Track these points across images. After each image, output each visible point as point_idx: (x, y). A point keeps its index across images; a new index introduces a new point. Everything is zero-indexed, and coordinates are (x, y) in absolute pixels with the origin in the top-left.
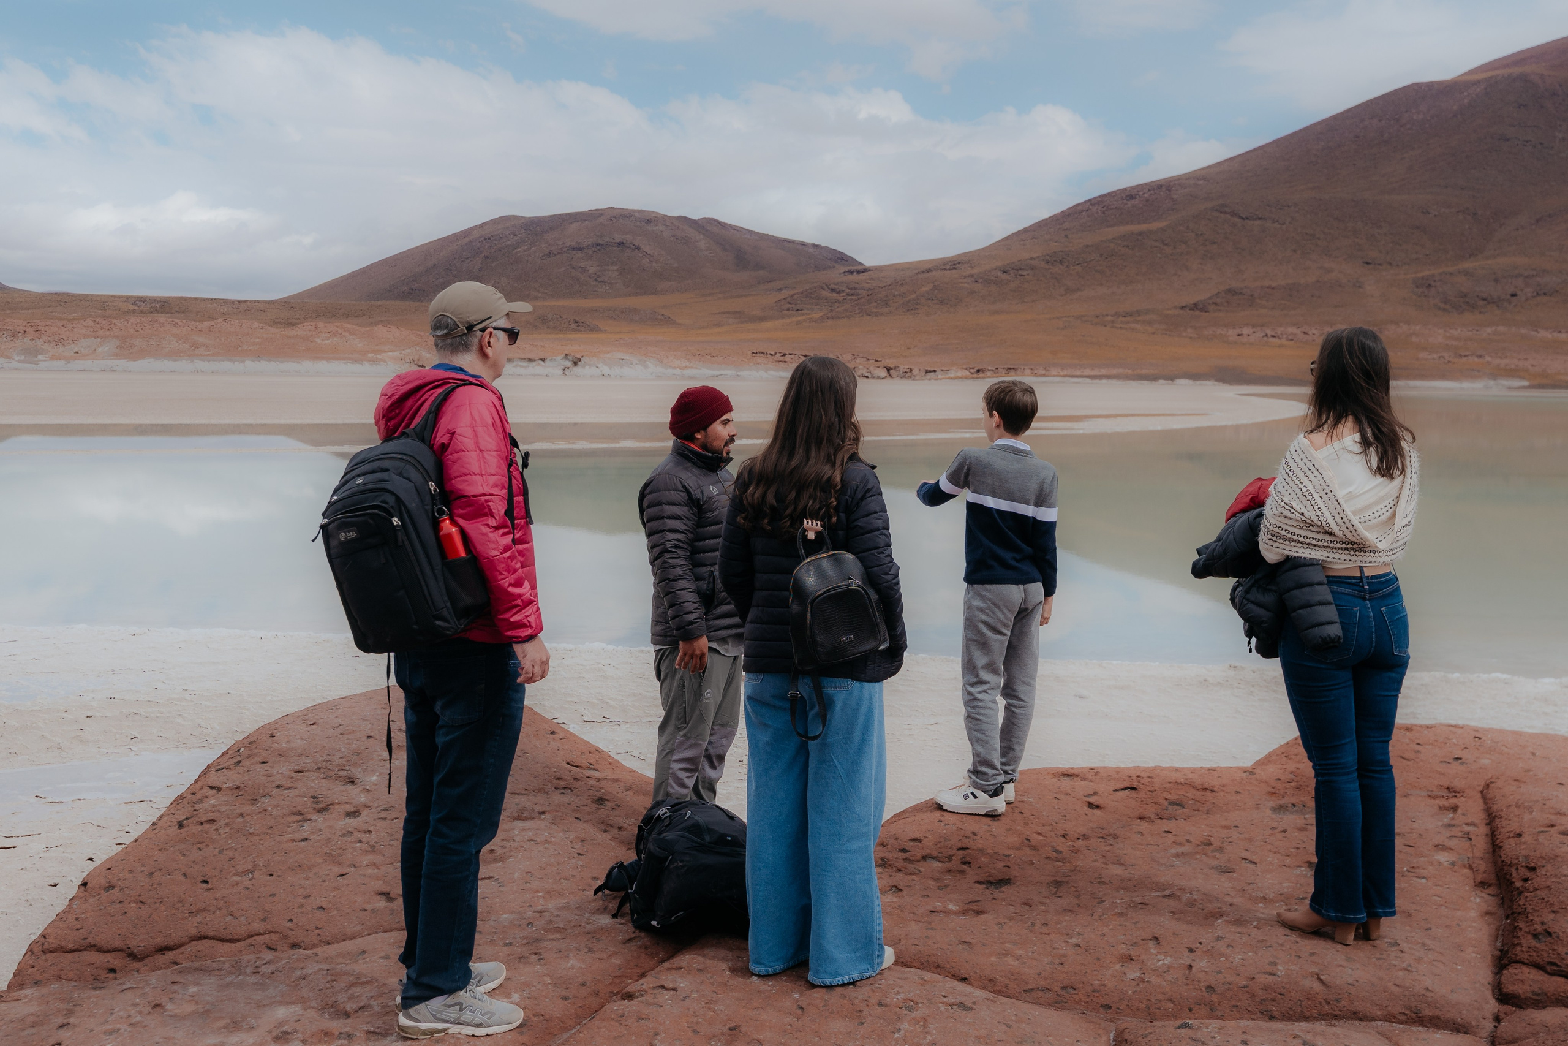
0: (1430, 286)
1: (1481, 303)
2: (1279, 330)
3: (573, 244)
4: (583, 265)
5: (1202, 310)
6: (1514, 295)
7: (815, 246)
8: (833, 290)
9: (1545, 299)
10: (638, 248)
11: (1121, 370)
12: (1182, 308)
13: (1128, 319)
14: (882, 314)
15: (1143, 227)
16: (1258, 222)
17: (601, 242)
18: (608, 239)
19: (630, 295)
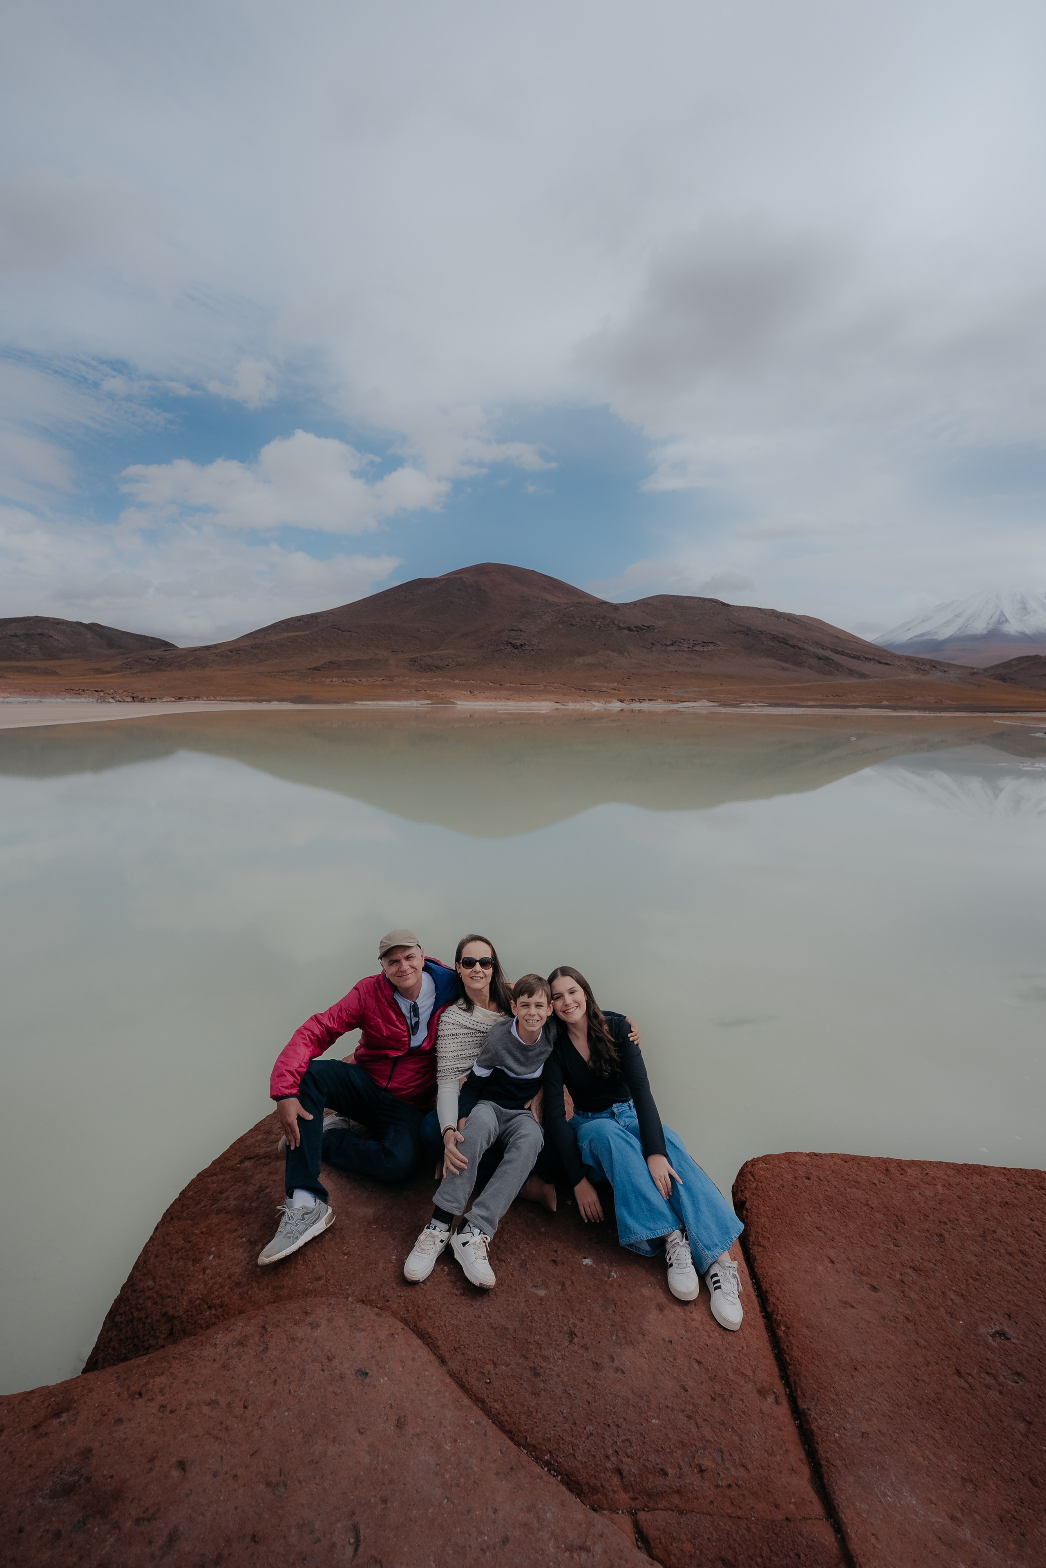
0: (415, 661)
1: (435, 668)
2: (349, 679)
3: (12, 633)
4: (18, 644)
5: (317, 670)
6: (448, 665)
7: (152, 638)
8: (150, 659)
9: (459, 667)
10: (51, 637)
11: (251, 698)
12: (309, 669)
13: (284, 674)
14: (167, 671)
15: (298, 634)
16: (349, 633)
17: (29, 633)
18: (33, 632)
19: (44, 660)
